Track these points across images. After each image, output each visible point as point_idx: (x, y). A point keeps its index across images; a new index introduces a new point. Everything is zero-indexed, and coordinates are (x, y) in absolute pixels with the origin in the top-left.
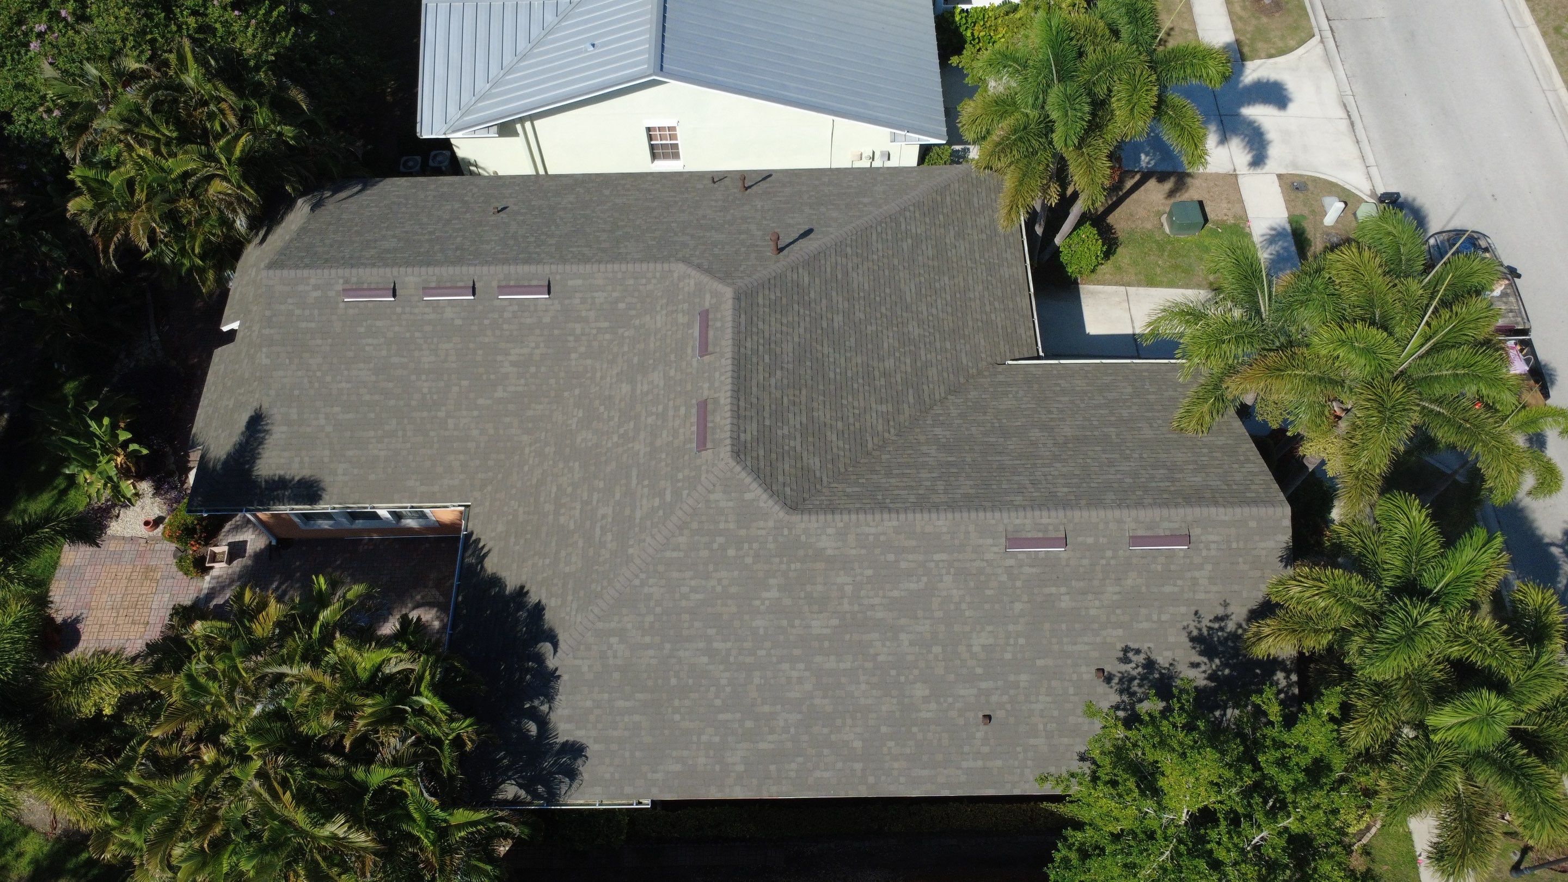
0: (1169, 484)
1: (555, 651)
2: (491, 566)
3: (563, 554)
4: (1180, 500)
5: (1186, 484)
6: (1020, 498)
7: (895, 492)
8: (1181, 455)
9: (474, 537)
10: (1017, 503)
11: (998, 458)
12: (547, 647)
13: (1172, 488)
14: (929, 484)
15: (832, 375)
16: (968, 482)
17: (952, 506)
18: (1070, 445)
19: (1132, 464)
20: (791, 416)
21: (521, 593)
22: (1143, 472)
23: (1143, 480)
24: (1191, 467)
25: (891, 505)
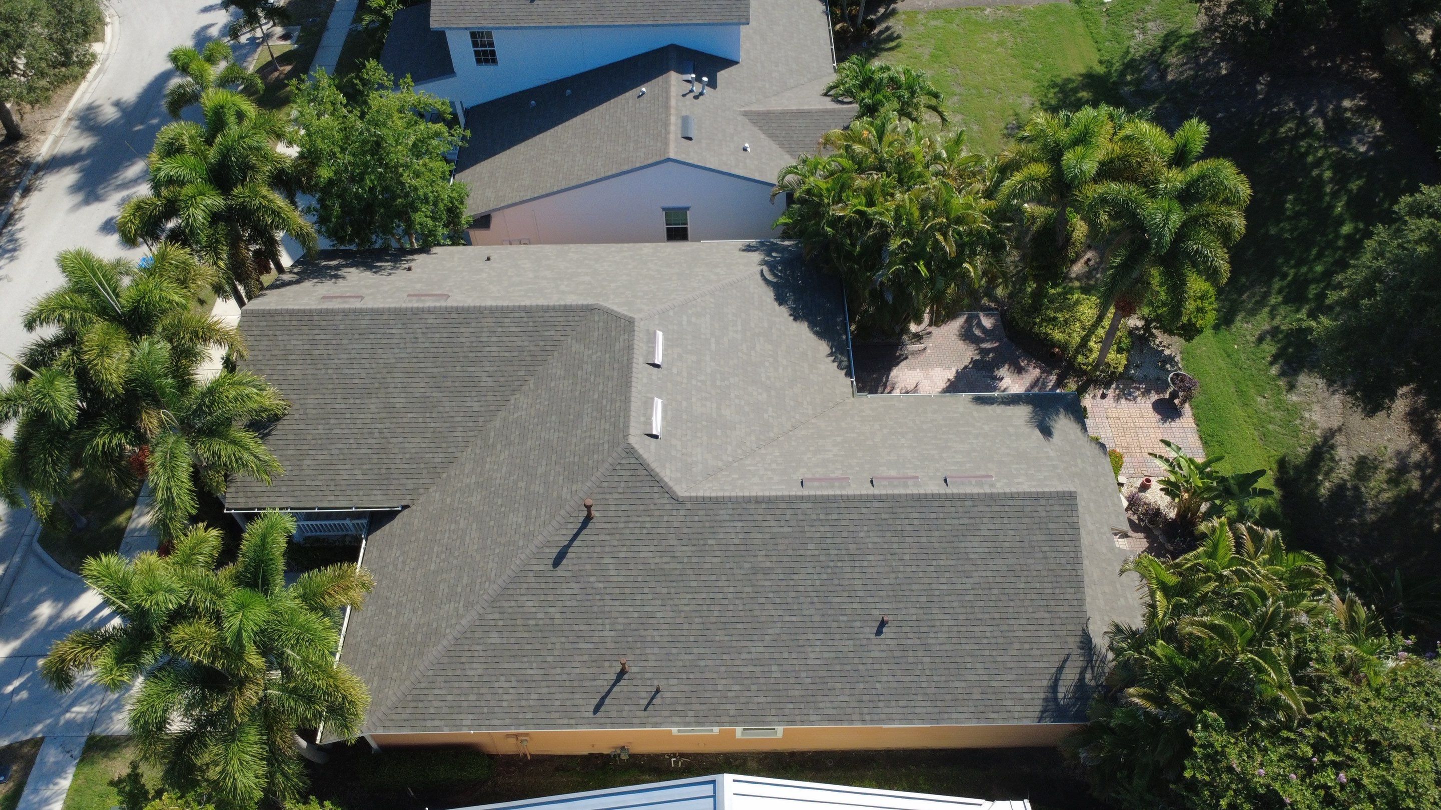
0: (318, 337)
1: (762, 271)
2: (823, 347)
3: (766, 325)
4: (316, 318)
5: (305, 337)
6: (430, 321)
7: (519, 329)
8: (296, 372)
9: (844, 372)
10: (433, 316)
11: (435, 370)
12: (769, 277)
13: (316, 332)
14: (494, 339)
15: (554, 418)
16: (463, 340)
17: (479, 312)
18: (377, 385)
19: (336, 361)
20: (589, 370)
21: (796, 316)
22: (331, 352)
23: (334, 342)
24: (293, 357)
25: (523, 314)
